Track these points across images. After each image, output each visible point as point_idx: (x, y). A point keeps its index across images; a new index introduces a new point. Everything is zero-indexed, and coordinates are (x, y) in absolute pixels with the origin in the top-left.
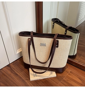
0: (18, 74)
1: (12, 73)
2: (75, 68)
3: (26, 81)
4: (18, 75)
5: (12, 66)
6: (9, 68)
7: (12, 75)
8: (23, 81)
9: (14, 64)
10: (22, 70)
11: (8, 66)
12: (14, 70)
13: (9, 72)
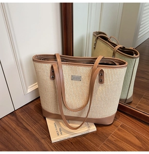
0: (29, 128)
1: (18, 126)
2: (131, 119)
3: (43, 141)
4: (28, 130)
5: (19, 114)
6: (13, 118)
7: (19, 130)
8: (37, 140)
9: (22, 112)
10: (37, 122)
11: (12, 114)
12: (21, 121)
13: (14, 125)
